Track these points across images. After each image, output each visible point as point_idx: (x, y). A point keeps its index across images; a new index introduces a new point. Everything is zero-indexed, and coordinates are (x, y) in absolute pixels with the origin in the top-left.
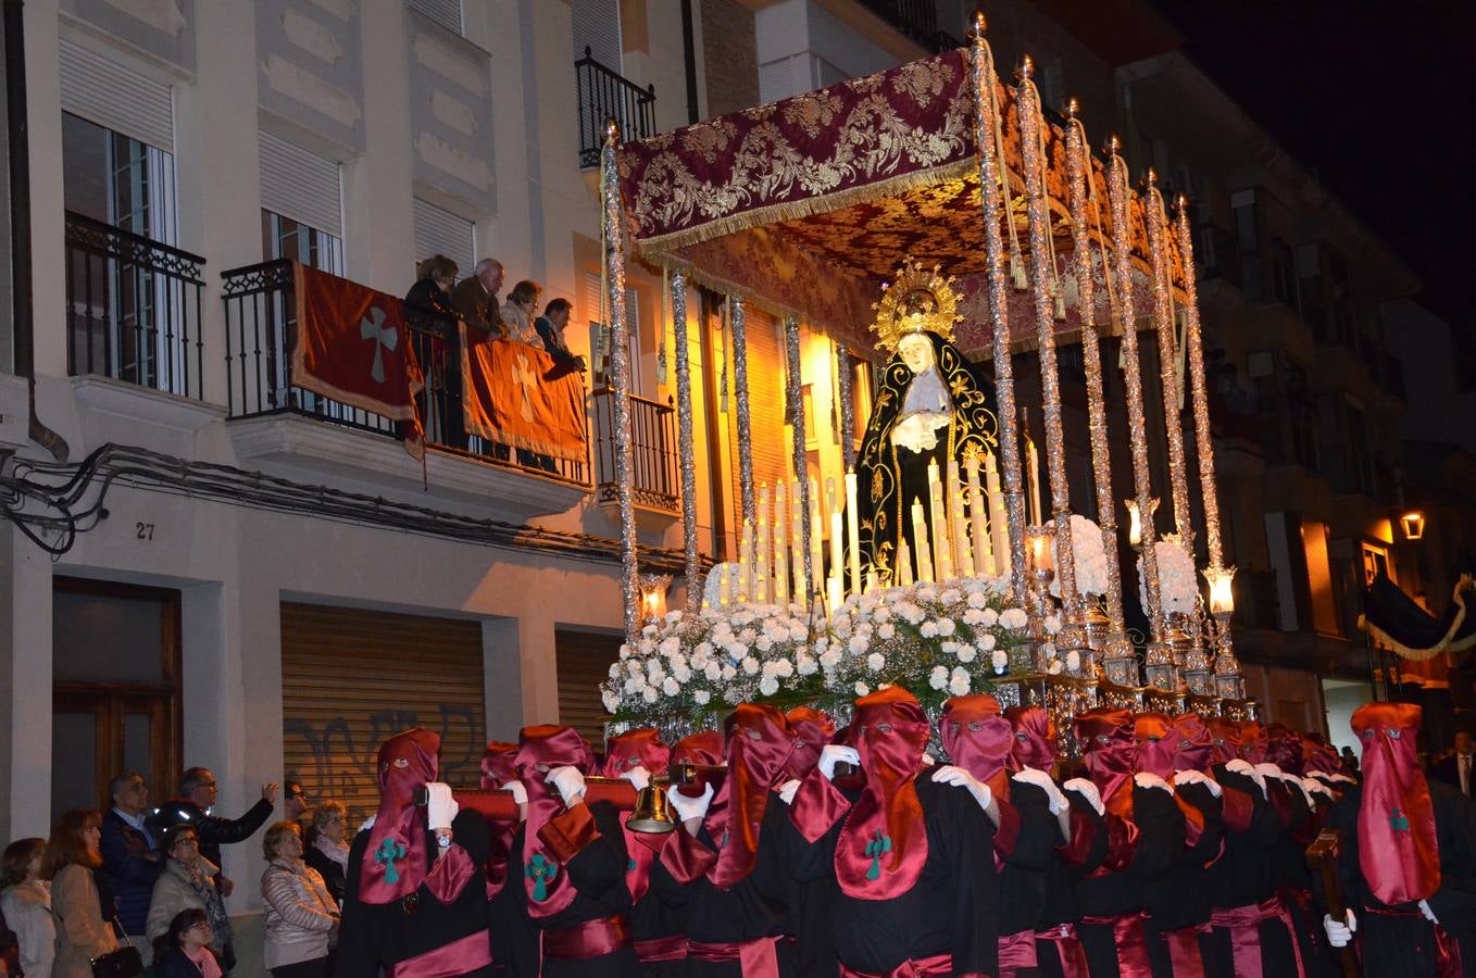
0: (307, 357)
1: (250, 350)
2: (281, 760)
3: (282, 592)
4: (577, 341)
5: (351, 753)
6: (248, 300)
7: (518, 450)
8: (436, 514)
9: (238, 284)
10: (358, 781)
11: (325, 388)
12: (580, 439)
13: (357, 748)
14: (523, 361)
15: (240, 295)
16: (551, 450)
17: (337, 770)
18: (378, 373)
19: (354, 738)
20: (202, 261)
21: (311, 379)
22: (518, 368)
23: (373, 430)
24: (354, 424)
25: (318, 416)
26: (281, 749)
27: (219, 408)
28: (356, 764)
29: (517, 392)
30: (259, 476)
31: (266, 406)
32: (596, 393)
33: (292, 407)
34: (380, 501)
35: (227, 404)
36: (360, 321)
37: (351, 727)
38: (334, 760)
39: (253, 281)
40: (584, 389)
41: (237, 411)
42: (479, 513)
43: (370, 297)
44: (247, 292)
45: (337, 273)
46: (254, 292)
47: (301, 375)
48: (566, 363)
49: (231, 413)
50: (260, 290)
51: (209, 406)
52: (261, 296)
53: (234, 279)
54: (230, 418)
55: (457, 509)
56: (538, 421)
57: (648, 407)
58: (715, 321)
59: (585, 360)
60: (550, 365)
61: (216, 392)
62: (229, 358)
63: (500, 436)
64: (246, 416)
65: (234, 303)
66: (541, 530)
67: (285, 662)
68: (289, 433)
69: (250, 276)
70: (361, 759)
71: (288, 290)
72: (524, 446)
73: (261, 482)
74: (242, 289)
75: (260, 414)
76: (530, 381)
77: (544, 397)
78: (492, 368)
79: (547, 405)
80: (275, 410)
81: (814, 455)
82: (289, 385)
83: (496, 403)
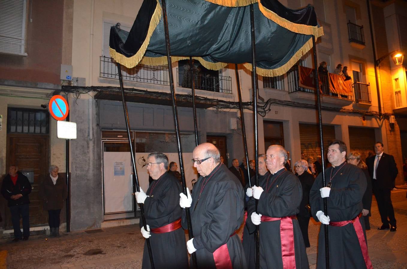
0: (301, 81)
1: (292, 81)
2: (300, 150)
3: (299, 122)
4: (350, 74)
5: (312, 149)
8: (325, 107)
10: (314, 153)
11: (304, 86)
12: (352, 92)
13: (314, 148)
14: (340, 79)
16: (346, 94)
18: (313, 83)
19: (313, 146)
21: (302, 85)
22: (339, 80)
24: (310, 92)
25: (304, 91)
26: (300, 148)
27: (287, 92)
28: (313, 150)
29: (339, 85)
30: (294, 102)
31: (295, 90)
32: (354, 84)
33: (299, 90)
36: (310, 75)
37: (312, 144)
38: (309, 150)
40: (352, 83)
41: (290, 92)
42: (332, 106)
43: (312, 70)
45: (306, 66)
47: (300, 85)
48: (348, 78)
49: (289, 92)
50: (293, 72)
54: (289, 93)
55: (329, 106)
56: (344, 89)
57: (365, 85)
58: (377, 68)
59: (351, 77)
61: (286, 88)
62: (288, 83)
63: (336, 92)
64: (292, 92)
66: (345, 109)
67: (300, 133)
68: (299, 95)
70: (314, 150)
71: (297, 70)
72: (341, 94)
73: (295, 103)
75: (294, 92)
76: (341, 82)
77: (344, 84)
78: (334, 80)
79: (345, 86)
80: (296, 91)
81: (400, 92)
82: (298, 86)
83: (335, 86)
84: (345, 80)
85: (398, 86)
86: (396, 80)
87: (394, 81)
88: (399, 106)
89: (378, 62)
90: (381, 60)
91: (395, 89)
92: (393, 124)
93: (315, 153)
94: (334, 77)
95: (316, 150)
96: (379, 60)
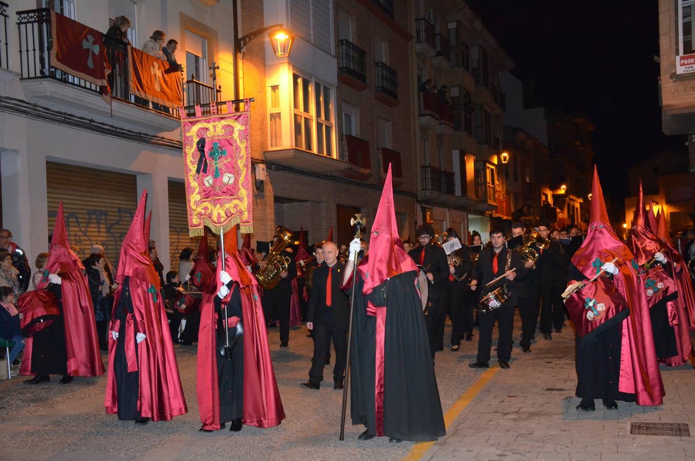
0: (57, 54)
1: (31, 48)
2: (47, 228)
3: (47, 157)
4: (180, 58)
5: (79, 227)
6: (29, 26)
7: (153, 103)
8: (117, 128)
9: (24, 18)
10: (82, 238)
11: (66, 69)
12: (180, 100)
13: (81, 225)
14: (156, 65)
15: (26, 23)
16: (167, 104)
17: (72, 233)
18: (90, 64)
19: (80, 220)
20: (7, 5)
21: (60, 64)
22: (153, 67)
23: (88, 89)
24: (79, 86)
25: (65, 81)
26: (46, 223)
27: (17, 74)
28: (81, 231)
29: (153, 78)
30: (36, 106)
31: (38, 74)
32: (188, 82)
33: (52, 76)
34: (92, 121)
35: (20, 72)
36: (83, 39)
37: (78, 216)
38: (71, 229)
39: (32, 17)
40: (183, 79)
41: (25, 75)
42: (136, 129)
43: (87, 30)
44: (29, 22)
45: (73, 18)
46: (32, 22)
47: (55, 62)
48: (174, 67)
49: (22, 76)
50: (35, 21)
51: (12, 72)
52: (36, 25)
53: (22, 16)
54: (22, 79)
55: (127, 126)
56: (162, 91)
57: (210, 89)
58: (240, 55)
59: (183, 66)
60: (167, 67)
61: (15, 65)
62: (21, 52)
63: (146, 96)
64: (29, 78)
65: (23, 26)
66: (163, 138)
67: (48, 187)
68: (48, 87)
69: (30, 15)
70: (83, 229)
71: (48, 22)
72: (156, 101)
73: (37, 108)
74: (26, 20)
75: (36, 77)
76: (159, 73)
77: (165, 80)
78: (142, 67)
79: (167, 84)
80: (43, 76)
81: (279, 115)
82: (50, 67)
83: (144, 82)
84: (167, 72)
85: (276, 103)
86: (275, 88)
87: (269, 90)
88: (276, 146)
89: (242, 42)
90: (247, 40)
91: (270, 110)
92: (262, 182)
93: (86, 238)
94: (141, 57)
95: (89, 229)
96: (244, 38)
